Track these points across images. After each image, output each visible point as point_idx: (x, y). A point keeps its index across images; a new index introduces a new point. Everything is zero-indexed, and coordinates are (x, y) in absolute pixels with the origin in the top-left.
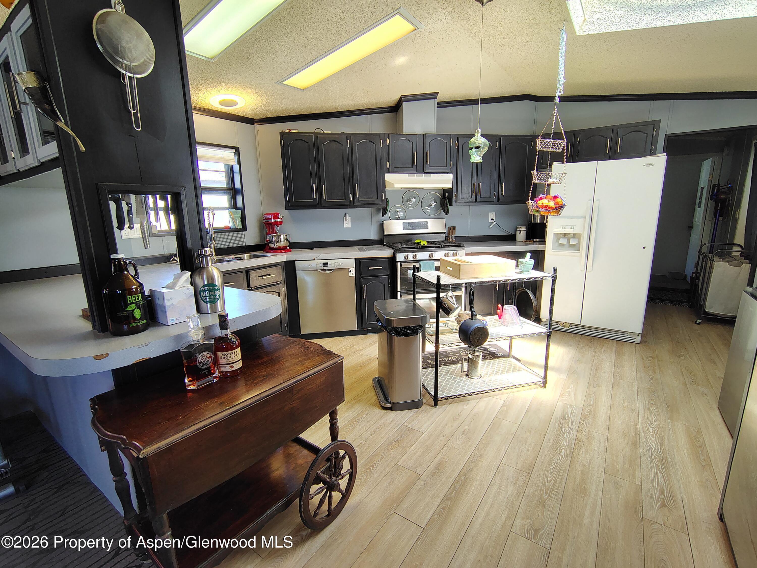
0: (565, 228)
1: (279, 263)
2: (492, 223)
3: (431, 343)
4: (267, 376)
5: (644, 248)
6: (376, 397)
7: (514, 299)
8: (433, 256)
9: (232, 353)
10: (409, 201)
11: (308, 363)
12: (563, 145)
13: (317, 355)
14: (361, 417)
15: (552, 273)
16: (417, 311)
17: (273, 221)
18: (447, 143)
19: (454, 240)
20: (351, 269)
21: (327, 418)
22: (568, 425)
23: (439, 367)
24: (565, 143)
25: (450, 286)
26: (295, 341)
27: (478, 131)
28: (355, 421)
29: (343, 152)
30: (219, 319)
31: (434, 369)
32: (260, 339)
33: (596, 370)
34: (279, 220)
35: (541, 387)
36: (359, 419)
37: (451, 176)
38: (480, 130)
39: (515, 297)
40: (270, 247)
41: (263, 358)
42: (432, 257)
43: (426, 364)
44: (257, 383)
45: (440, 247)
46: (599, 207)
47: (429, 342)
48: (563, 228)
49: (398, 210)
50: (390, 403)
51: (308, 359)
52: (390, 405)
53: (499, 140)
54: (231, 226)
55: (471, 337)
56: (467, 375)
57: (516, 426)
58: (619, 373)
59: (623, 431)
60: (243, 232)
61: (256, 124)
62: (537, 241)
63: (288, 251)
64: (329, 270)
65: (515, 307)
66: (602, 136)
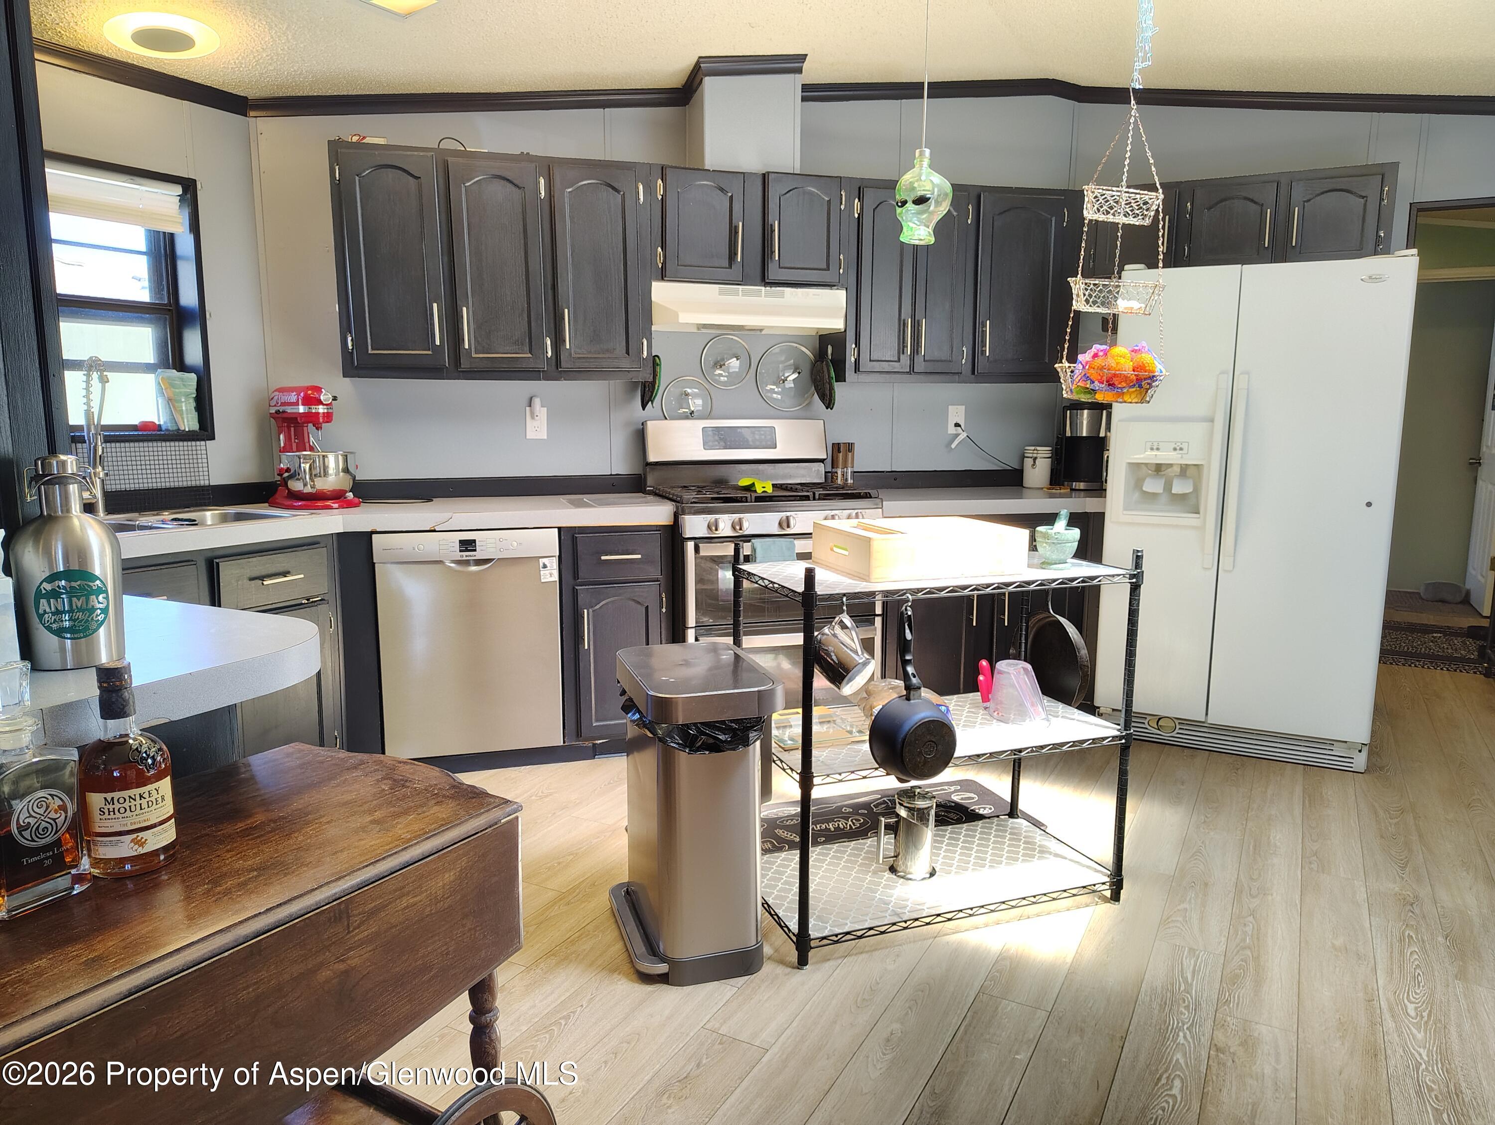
0: (1158, 449)
1: (318, 539)
2: (957, 435)
3: (789, 771)
4: (262, 869)
5: (1369, 504)
6: (619, 946)
7: (1023, 645)
8: (792, 522)
9: (141, 796)
10: (721, 367)
11: (403, 828)
12: (1154, 207)
13: (433, 802)
14: (571, 1010)
15: (1129, 563)
16: (745, 676)
17: (302, 409)
18: (829, 202)
19: (850, 481)
20: (546, 561)
21: (462, 1004)
22: (1187, 1008)
23: (811, 849)
24: (1160, 201)
25: (844, 599)
26: (362, 763)
27: (922, 154)
28: (557, 1023)
29: (524, 212)
30: (99, 681)
31: (796, 855)
32: (244, 760)
33: (1255, 846)
34: (321, 407)
35: (1105, 900)
36: (567, 1018)
37: (842, 294)
38: (927, 152)
39: (1026, 639)
40: (288, 489)
41: (250, 816)
42: (788, 526)
43: (771, 843)
44: (228, 892)
45: (811, 498)
46: (1248, 389)
47: (784, 770)
48: (1152, 449)
49: (689, 391)
50: (663, 959)
51: (406, 812)
52: (663, 968)
53: (974, 201)
54: (162, 423)
55: (906, 750)
56: (893, 869)
57: (1043, 1014)
58: (1315, 854)
59: (1338, 1017)
60: (203, 443)
61: (252, 113)
62: (1082, 488)
63: (350, 505)
64: (479, 562)
65: (1029, 667)
66: (1252, 201)
